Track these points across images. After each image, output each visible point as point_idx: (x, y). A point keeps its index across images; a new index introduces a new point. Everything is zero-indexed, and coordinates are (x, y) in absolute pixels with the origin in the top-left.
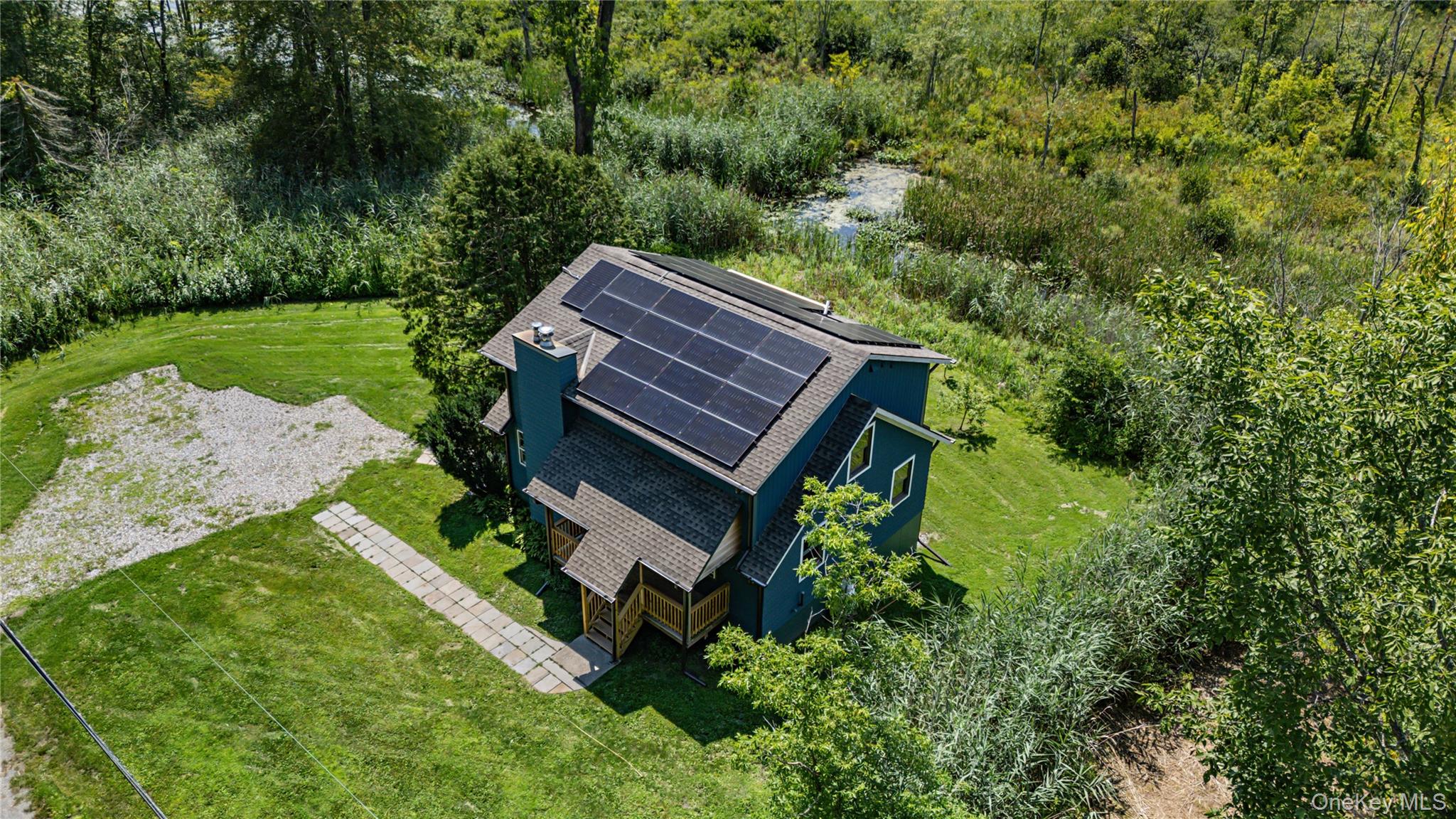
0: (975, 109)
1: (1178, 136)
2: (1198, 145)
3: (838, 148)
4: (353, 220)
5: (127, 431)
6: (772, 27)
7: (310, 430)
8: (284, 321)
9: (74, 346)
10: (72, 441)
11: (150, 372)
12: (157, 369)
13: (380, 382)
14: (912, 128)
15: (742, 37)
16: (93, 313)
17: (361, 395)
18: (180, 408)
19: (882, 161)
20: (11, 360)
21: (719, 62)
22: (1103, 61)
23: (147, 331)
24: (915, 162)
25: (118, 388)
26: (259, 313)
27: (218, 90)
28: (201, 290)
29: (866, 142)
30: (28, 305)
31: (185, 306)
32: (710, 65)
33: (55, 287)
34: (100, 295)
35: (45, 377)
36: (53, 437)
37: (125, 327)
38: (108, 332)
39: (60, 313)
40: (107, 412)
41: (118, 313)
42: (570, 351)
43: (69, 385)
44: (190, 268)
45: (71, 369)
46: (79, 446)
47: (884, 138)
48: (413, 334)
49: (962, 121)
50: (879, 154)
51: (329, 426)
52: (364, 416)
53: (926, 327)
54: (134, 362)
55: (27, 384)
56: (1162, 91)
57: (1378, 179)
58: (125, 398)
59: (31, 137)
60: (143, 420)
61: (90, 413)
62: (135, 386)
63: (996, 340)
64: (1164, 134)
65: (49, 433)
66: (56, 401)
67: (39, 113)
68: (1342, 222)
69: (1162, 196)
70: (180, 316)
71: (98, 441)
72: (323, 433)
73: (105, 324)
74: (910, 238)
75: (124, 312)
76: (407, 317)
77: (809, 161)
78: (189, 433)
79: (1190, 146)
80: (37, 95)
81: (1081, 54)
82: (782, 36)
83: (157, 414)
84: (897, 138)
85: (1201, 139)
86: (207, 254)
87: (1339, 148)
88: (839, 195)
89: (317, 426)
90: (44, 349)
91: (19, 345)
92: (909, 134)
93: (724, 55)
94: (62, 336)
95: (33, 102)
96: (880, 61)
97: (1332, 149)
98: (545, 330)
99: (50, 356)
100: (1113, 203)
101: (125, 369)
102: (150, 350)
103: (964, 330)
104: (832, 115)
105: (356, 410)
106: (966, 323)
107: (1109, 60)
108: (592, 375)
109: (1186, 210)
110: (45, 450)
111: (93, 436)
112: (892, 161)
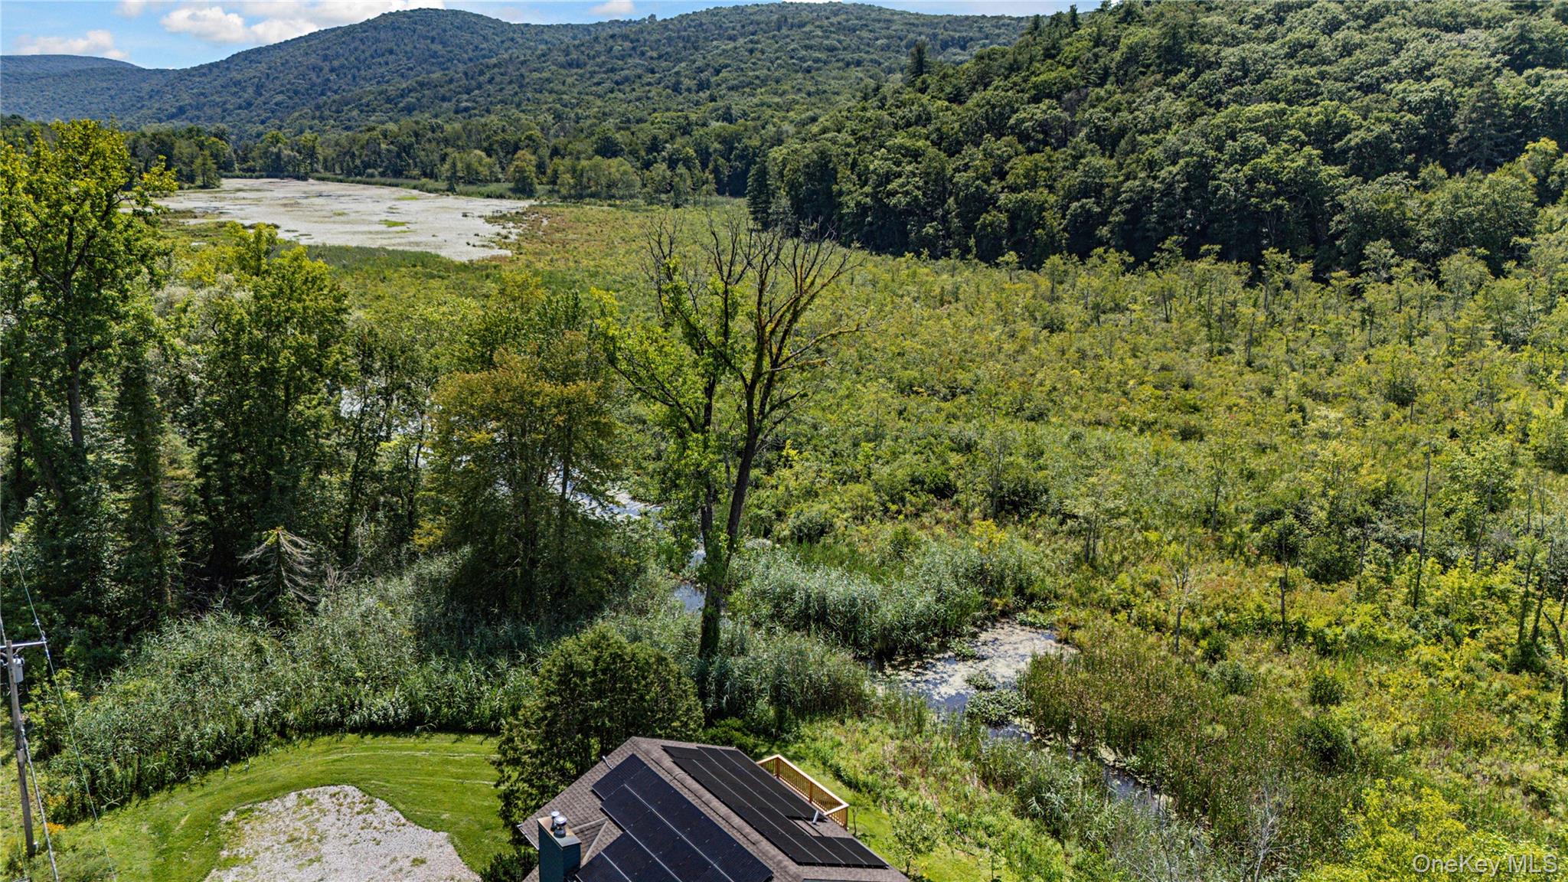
0: (1124, 578)
1: (1329, 625)
2: (1351, 638)
3: (979, 607)
4: (502, 664)
5: (267, 849)
6: (952, 475)
7: (406, 864)
8: (427, 750)
9: (261, 758)
10: (225, 853)
11: (304, 792)
12: (310, 790)
13: (480, 822)
14: (1060, 592)
15: (923, 483)
16: (284, 732)
17: (459, 834)
18: (314, 831)
19: (1023, 623)
20: (208, 769)
21: (894, 508)
22: (1274, 534)
23: (319, 749)
24: (1051, 627)
25: (276, 805)
26: (410, 741)
27: (431, 539)
28: (370, 715)
29: (1012, 600)
30: (234, 722)
31: (354, 730)
32: (886, 510)
33: (258, 707)
34: (290, 716)
35: (227, 788)
36: (211, 848)
37: (303, 744)
38: (290, 747)
39: (256, 731)
40: (259, 828)
41: (302, 731)
42: (577, 840)
43: (242, 798)
44: (367, 695)
45: (249, 782)
46: (228, 859)
47: (1032, 598)
48: (503, 787)
49: (1110, 590)
50: (1021, 616)
51: (423, 862)
52: (455, 855)
53: (988, 819)
54: (295, 781)
55: (212, 794)
56: (1329, 573)
57: (1532, 700)
58: (277, 816)
59: (279, 574)
60: (284, 838)
61: (247, 827)
62: (289, 804)
63: (1050, 842)
64: (1317, 623)
65: (211, 843)
66: (226, 813)
67: (290, 555)
68: (1479, 746)
69: (1291, 693)
70: (350, 737)
71: (244, 856)
72: (415, 869)
73: (290, 740)
74: (1018, 714)
75: (308, 730)
76: (502, 771)
77: (945, 620)
78: (313, 856)
79: (1343, 638)
80: (291, 542)
81: (1262, 520)
82: (959, 484)
83: (296, 834)
84: (1044, 600)
85: (1355, 632)
86: (382, 683)
87: (1505, 657)
88: (964, 658)
89: (415, 860)
90: (235, 760)
91: (218, 756)
92: (1057, 597)
93: (903, 500)
94: (253, 750)
95: (287, 547)
96: (1051, 515)
97: (1498, 657)
98: (561, 820)
99: (238, 767)
100: (1232, 698)
101: (287, 788)
102: (313, 769)
103: (1022, 827)
104: (979, 575)
105: (451, 848)
106: (1027, 820)
107: (1281, 534)
108: (590, 863)
109: (1308, 713)
110: (203, 860)
111: (242, 850)
112: (1032, 625)
